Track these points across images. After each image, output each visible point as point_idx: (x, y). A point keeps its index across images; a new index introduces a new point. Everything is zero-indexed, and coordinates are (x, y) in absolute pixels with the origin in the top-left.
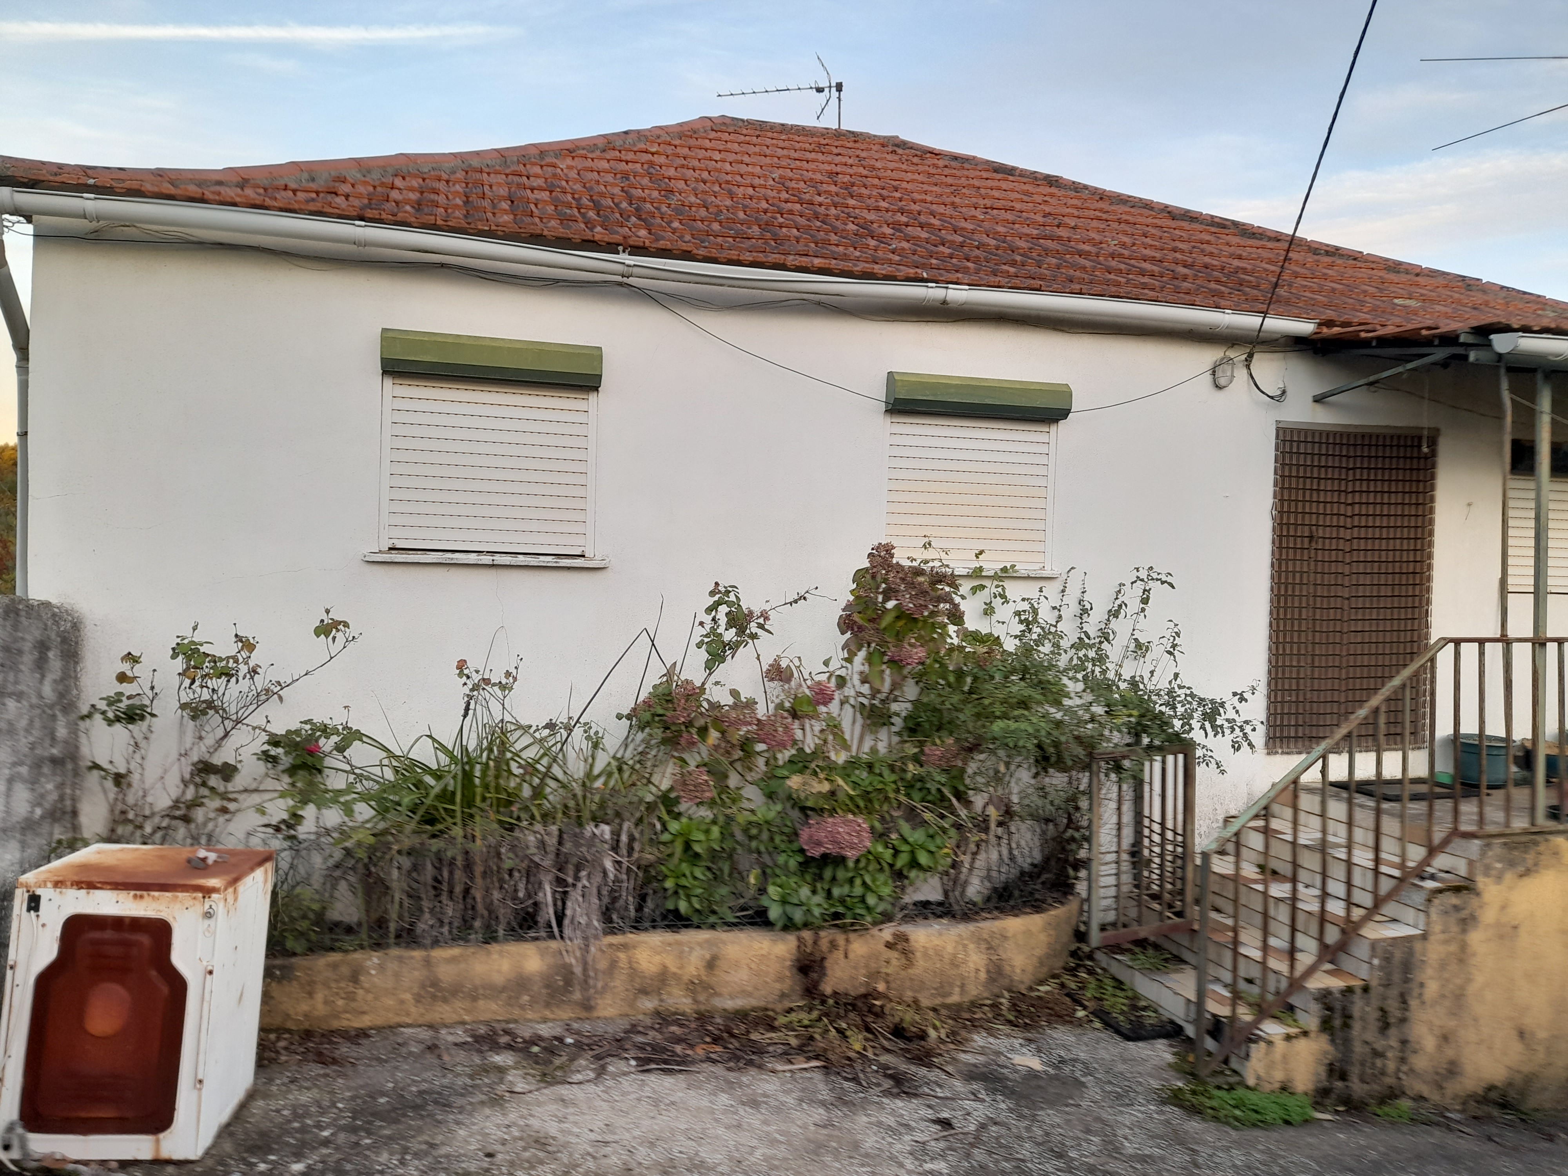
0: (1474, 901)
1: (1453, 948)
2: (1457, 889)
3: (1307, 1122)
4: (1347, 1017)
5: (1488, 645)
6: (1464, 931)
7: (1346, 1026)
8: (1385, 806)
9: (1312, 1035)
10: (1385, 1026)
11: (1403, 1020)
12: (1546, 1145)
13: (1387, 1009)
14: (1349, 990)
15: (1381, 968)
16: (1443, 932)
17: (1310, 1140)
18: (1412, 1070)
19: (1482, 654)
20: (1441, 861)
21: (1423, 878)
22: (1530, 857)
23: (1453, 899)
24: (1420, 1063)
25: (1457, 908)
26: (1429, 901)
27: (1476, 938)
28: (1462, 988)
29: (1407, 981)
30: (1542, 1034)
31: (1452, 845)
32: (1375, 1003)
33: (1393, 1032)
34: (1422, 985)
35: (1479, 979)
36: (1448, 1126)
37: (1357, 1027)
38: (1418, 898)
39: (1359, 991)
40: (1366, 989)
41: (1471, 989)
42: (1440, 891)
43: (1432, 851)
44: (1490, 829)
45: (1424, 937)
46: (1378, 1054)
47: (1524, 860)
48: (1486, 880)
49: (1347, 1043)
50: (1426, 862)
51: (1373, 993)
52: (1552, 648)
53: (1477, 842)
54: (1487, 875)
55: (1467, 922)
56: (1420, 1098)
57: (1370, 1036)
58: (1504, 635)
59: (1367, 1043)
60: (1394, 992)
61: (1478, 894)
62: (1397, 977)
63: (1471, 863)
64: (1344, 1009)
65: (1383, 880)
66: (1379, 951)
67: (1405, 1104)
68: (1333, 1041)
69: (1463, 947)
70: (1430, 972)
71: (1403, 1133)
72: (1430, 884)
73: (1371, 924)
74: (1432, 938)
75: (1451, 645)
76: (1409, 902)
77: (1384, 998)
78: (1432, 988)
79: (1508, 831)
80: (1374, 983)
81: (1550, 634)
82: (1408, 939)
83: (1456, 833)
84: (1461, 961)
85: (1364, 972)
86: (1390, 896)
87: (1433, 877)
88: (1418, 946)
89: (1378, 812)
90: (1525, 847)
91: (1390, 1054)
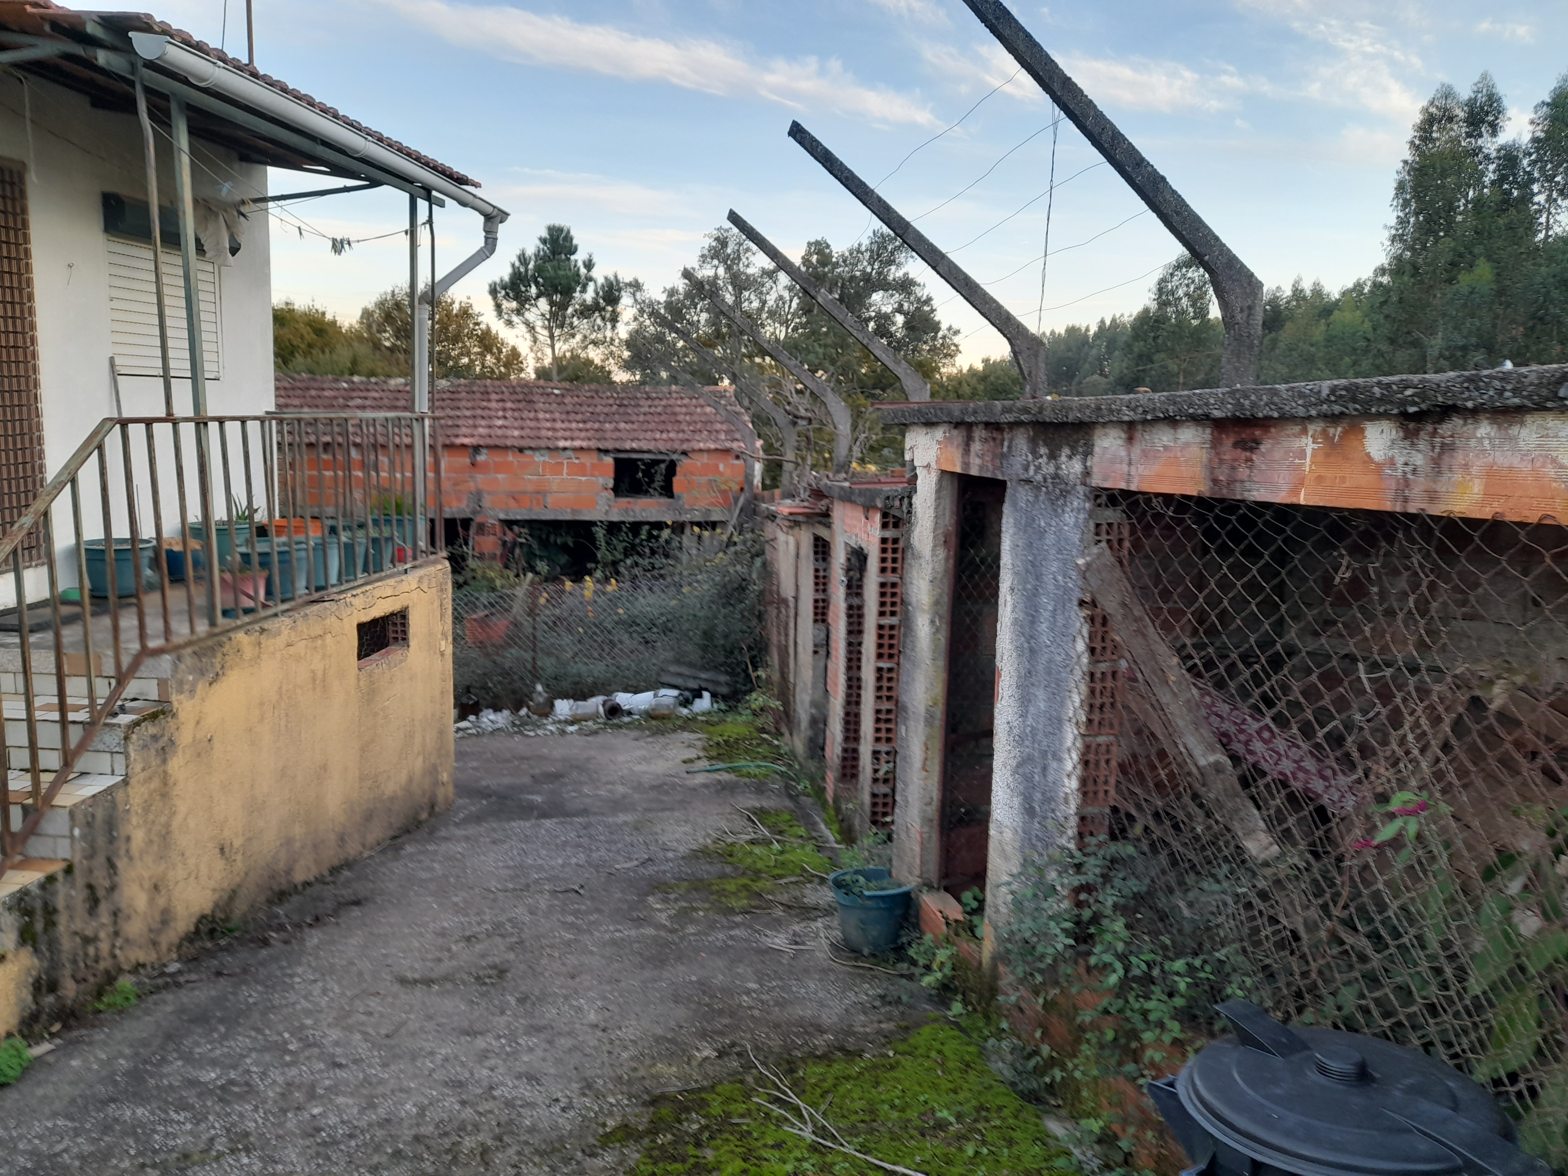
0: (172, 723)
1: (155, 784)
2: (154, 716)
3: (29, 1069)
4: (50, 912)
5: (155, 426)
6: (164, 761)
7: (50, 924)
8: (33, 639)
9: (10, 956)
10: (93, 902)
11: (113, 888)
12: (264, 953)
13: (93, 882)
14: (51, 879)
15: (83, 837)
16: (143, 770)
17: (40, 1092)
18: (127, 940)
19: (150, 437)
20: (132, 688)
21: (115, 715)
22: (217, 661)
23: (151, 729)
24: (134, 928)
25: (155, 738)
26: (126, 738)
27: (176, 765)
28: (168, 825)
29: (112, 840)
30: (237, 843)
31: (142, 668)
32: (80, 880)
33: (104, 909)
34: (128, 839)
35: (182, 808)
36: (173, 983)
37: (62, 920)
38: (112, 739)
39: (60, 877)
40: (69, 870)
41: (176, 823)
42: (137, 724)
43: (121, 679)
44: (176, 640)
45: (125, 782)
46: (87, 941)
47: (212, 665)
48: (182, 697)
49: (53, 944)
50: (115, 695)
51: (77, 872)
52: (213, 426)
53: (167, 657)
54: (180, 691)
55: (166, 750)
56: (138, 967)
57: (78, 925)
58: (169, 412)
59: (76, 933)
60: (100, 859)
61: (174, 716)
62: (101, 841)
63: (162, 684)
64: (46, 904)
65: (72, 729)
66: (80, 817)
67: (126, 982)
68: (36, 950)
69: (165, 779)
70: (134, 820)
71: (138, 1018)
72: (124, 719)
73: (65, 788)
74: (133, 781)
75: (118, 426)
76: (101, 747)
77: (90, 871)
78: (139, 837)
79: (195, 637)
80: (77, 859)
81: (210, 414)
82: (109, 791)
83: (145, 652)
84: (164, 795)
85: (64, 850)
86: (82, 746)
87: (123, 710)
88: (120, 795)
89: (24, 647)
90: (212, 651)
91: (102, 935)
